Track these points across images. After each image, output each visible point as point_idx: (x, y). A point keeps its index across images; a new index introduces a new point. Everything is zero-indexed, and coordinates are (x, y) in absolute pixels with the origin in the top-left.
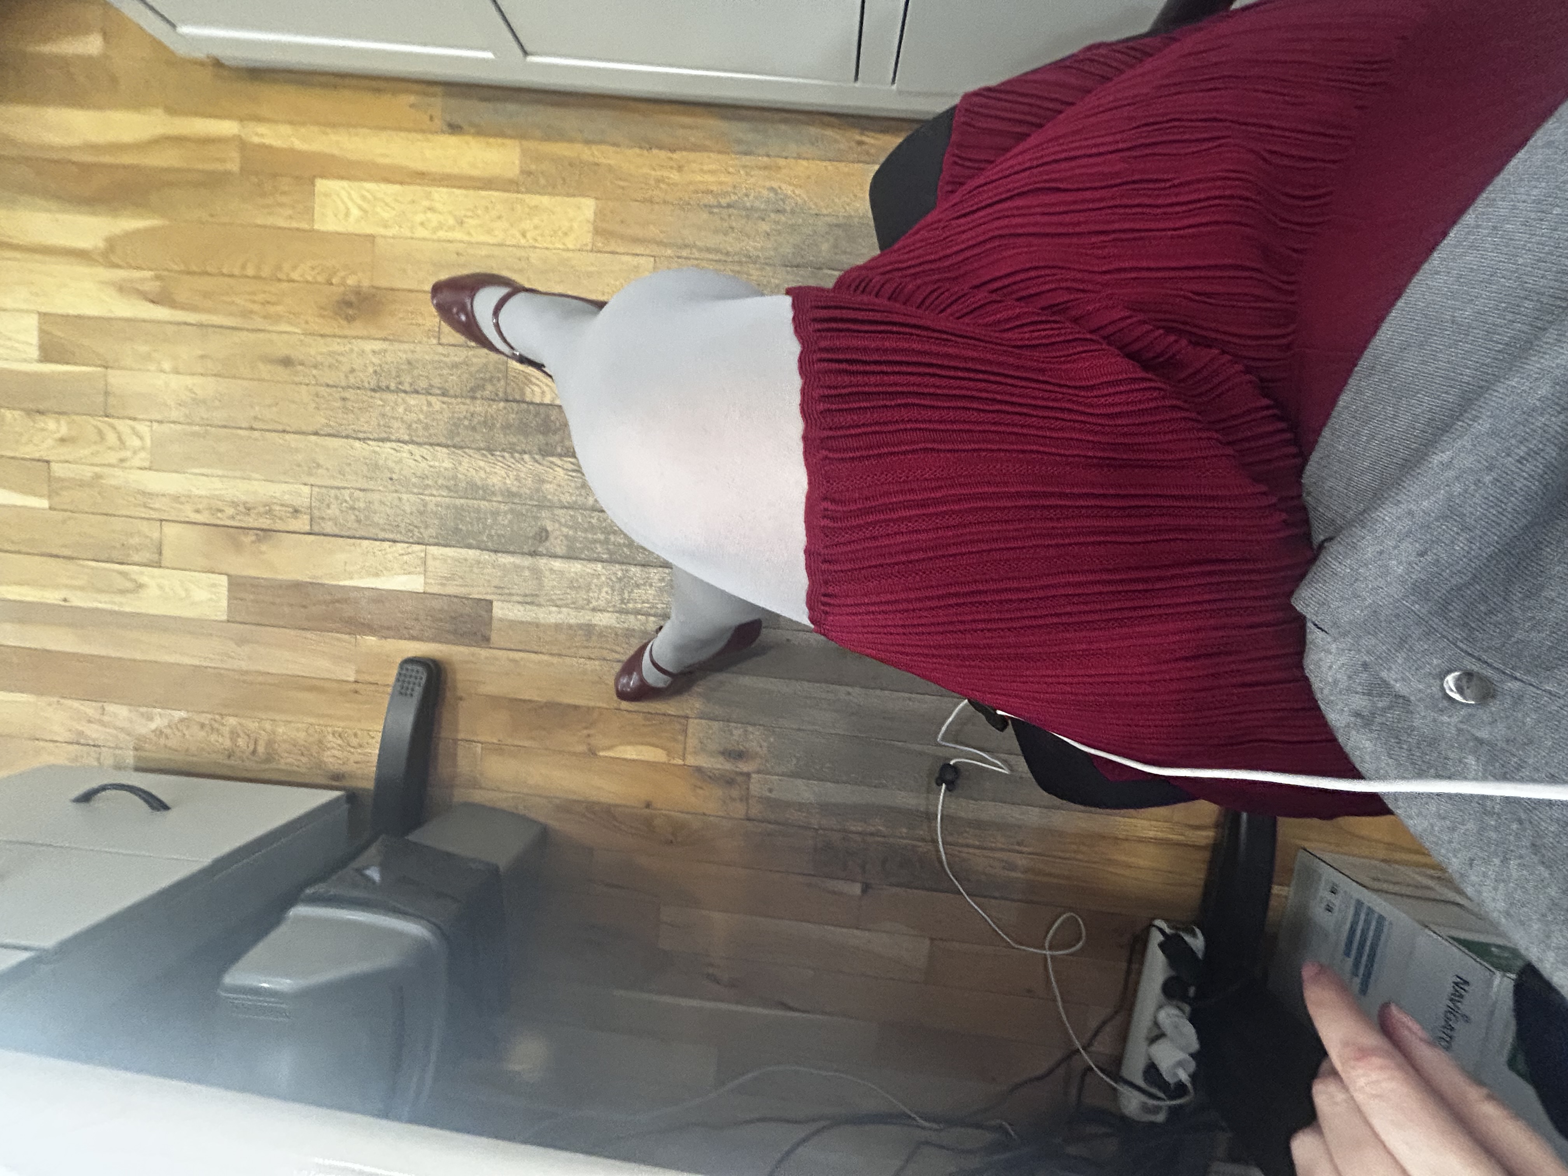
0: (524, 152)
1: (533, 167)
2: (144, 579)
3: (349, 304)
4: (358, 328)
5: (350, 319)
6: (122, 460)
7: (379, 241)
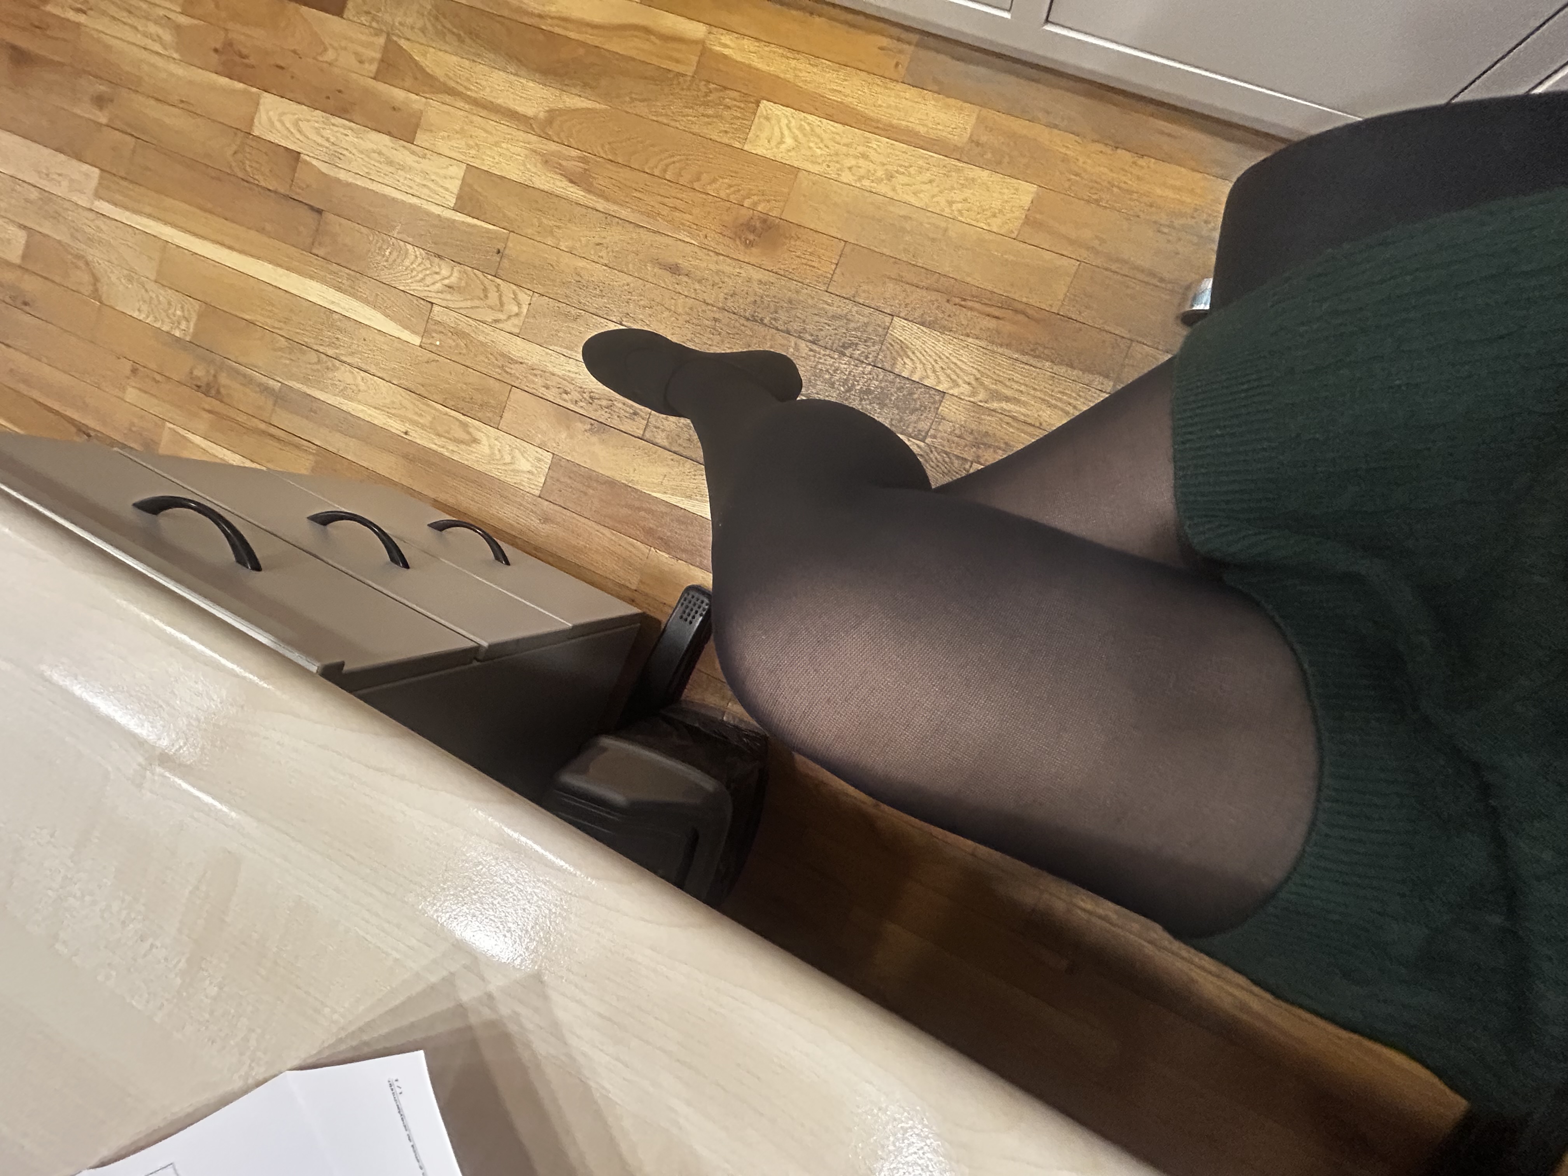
0: (980, 120)
1: (984, 139)
2: (479, 435)
3: (753, 230)
4: (754, 255)
5: (750, 245)
6: (496, 321)
7: (801, 175)
